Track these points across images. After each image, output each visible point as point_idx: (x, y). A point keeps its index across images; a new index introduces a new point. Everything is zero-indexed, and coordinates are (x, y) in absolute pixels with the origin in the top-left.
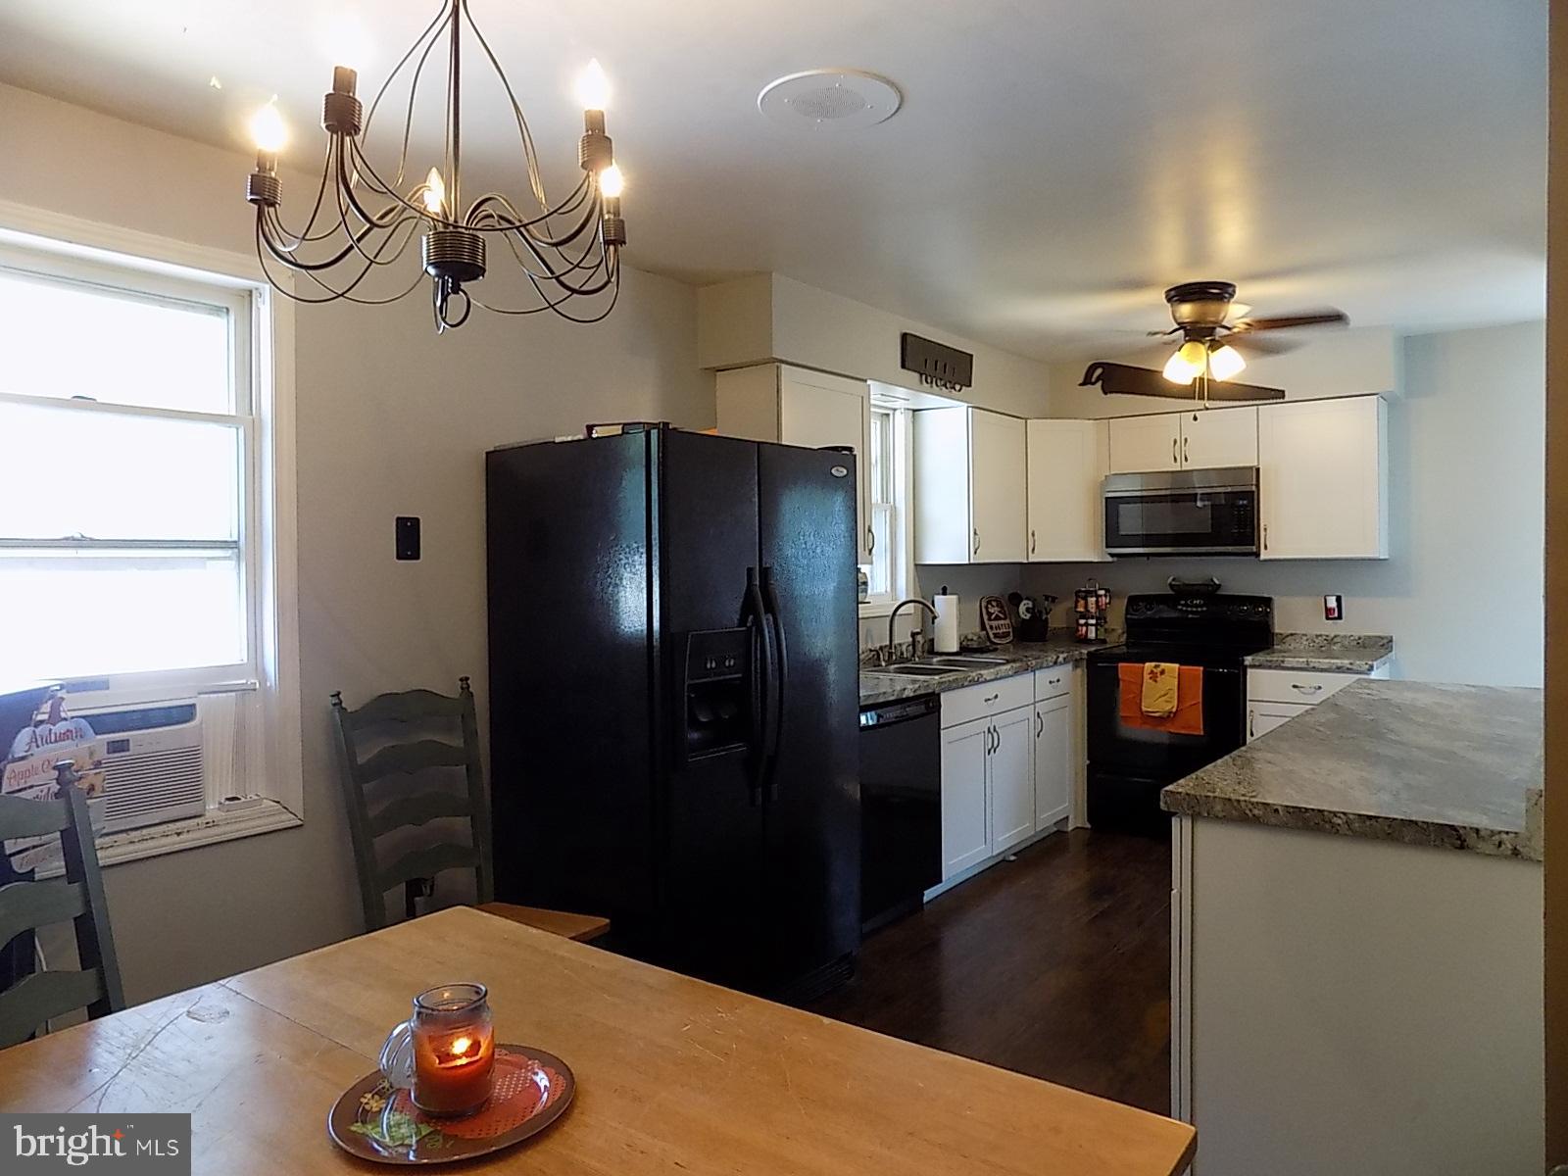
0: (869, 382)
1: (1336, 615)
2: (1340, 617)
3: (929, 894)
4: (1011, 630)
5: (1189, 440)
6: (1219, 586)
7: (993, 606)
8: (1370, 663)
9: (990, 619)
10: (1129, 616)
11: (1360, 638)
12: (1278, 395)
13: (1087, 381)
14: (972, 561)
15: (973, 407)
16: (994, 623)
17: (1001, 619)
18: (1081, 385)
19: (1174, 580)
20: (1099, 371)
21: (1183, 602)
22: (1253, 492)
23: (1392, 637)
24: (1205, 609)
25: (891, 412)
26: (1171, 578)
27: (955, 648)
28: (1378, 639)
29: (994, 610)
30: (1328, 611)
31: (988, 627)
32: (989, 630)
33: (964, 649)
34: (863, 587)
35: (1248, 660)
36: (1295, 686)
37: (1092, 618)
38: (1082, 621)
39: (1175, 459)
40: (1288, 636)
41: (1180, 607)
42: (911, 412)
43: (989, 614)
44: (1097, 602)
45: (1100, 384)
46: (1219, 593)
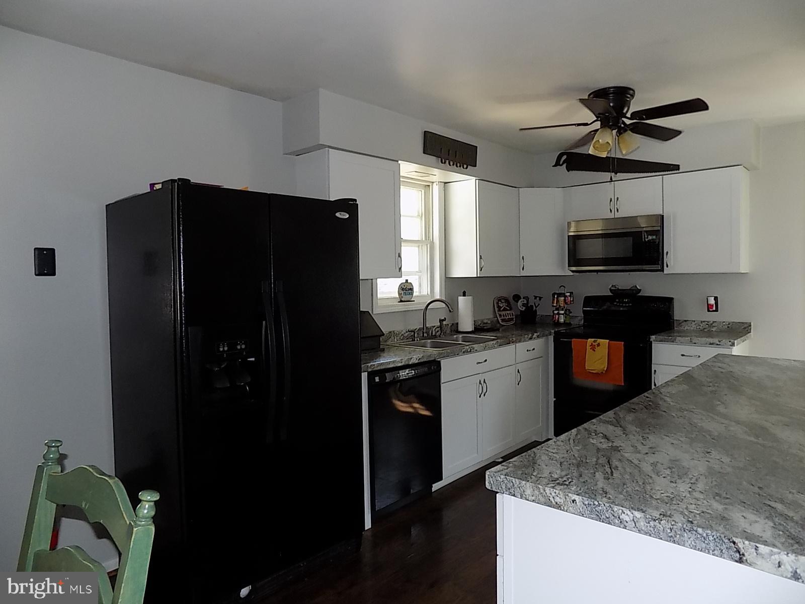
0: (400, 162)
1: (714, 309)
2: (717, 310)
3: (436, 487)
4: (514, 317)
5: (619, 199)
6: (640, 290)
7: (502, 303)
8: (732, 341)
9: (499, 310)
10: (584, 309)
11: (729, 324)
12: (676, 168)
13: (557, 164)
14: (478, 276)
15: (479, 180)
16: (502, 313)
17: (508, 310)
18: (553, 166)
19: (613, 286)
20: (565, 157)
21: (617, 300)
22: (659, 230)
23: (750, 323)
24: (630, 305)
25: (430, 184)
26: (610, 286)
27: (470, 328)
28: (742, 324)
29: (503, 305)
30: (709, 307)
31: (498, 315)
32: (498, 317)
33: (478, 329)
34: (410, 291)
35: (653, 337)
36: (683, 355)
37: (562, 310)
38: (556, 312)
39: (611, 211)
40: (682, 322)
41: (615, 303)
42: (443, 184)
43: (499, 307)
44: (565, 300)
45: (565, 165)
46: (640, 294)
